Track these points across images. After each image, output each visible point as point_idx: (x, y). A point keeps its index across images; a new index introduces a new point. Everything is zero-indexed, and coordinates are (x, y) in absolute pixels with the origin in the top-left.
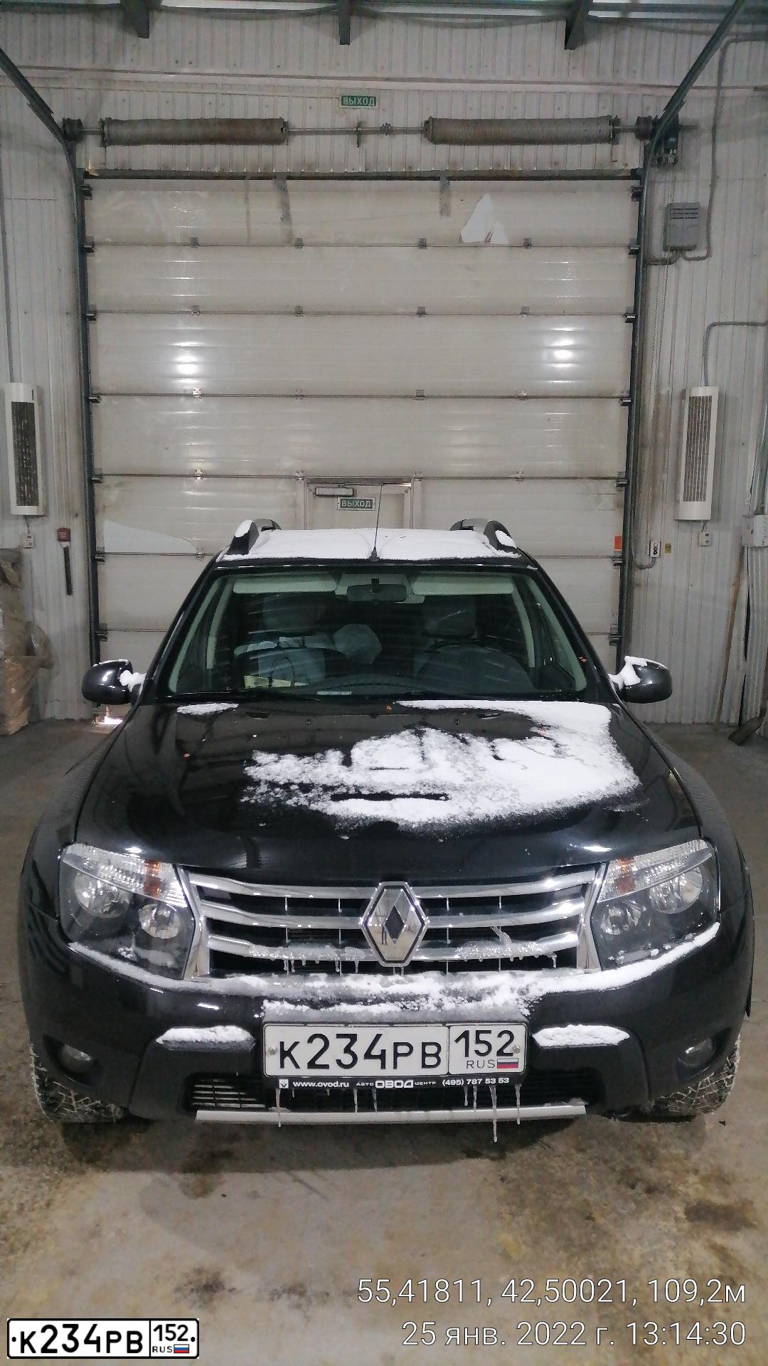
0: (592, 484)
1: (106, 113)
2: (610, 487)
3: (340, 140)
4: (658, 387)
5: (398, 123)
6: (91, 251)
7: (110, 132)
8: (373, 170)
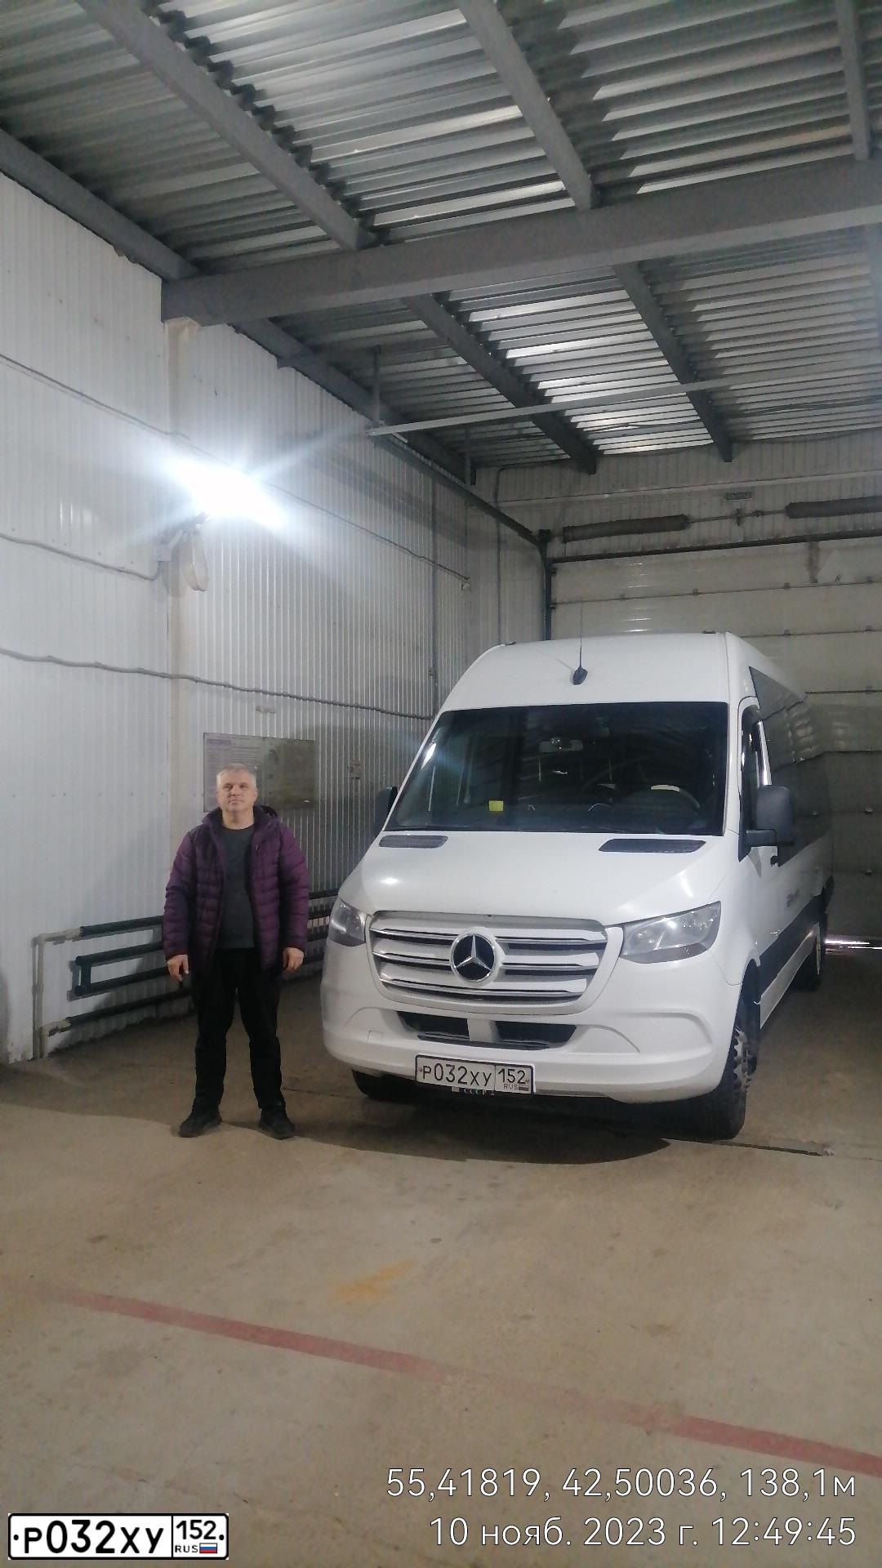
1: (568, 523)
3: (726, 523)
5: (768, 507)
6: (554, 608)
7: (568, 534)
8: (749, 540)
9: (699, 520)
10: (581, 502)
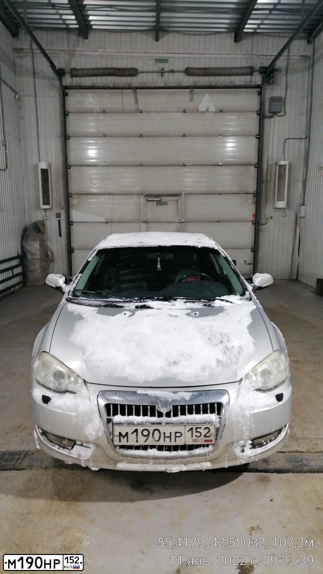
0: (245, 196)
1: (73, 66)
2: (251, 196)
3: (155, 75)
4: (268, 161)
5: (176, 69)
6: (68, 115)
7: (74, 73)
8: (167, 85)
9: (143, 72)
10: (81, 54)
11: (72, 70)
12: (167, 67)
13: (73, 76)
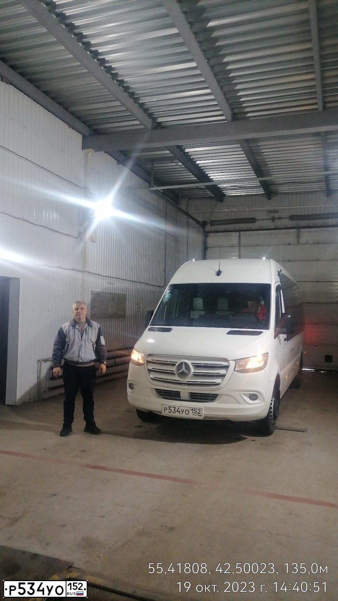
1: (213, 219)
3: (268, 221)
5: (283, 216)
6: (207, 249)
7: (213, 223)
8: (276, 227)
9: (259, 220)
10: (218, 212)
11: (212, 221)
12: (276, 215)
13: (212, 225)
